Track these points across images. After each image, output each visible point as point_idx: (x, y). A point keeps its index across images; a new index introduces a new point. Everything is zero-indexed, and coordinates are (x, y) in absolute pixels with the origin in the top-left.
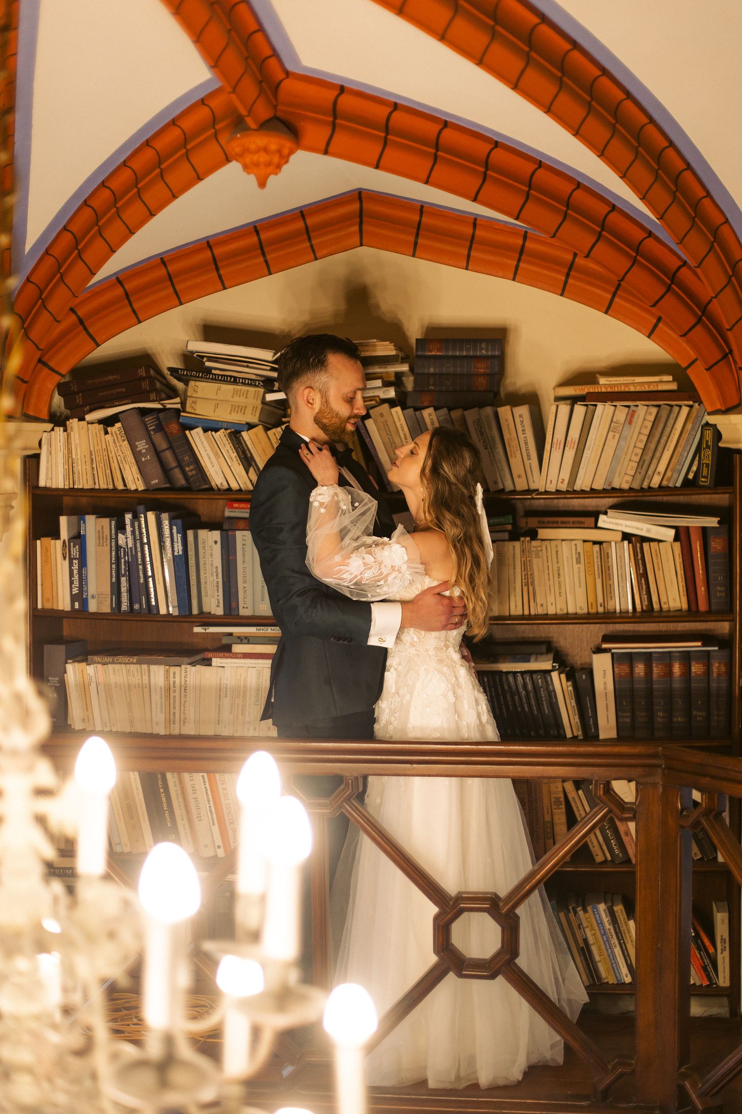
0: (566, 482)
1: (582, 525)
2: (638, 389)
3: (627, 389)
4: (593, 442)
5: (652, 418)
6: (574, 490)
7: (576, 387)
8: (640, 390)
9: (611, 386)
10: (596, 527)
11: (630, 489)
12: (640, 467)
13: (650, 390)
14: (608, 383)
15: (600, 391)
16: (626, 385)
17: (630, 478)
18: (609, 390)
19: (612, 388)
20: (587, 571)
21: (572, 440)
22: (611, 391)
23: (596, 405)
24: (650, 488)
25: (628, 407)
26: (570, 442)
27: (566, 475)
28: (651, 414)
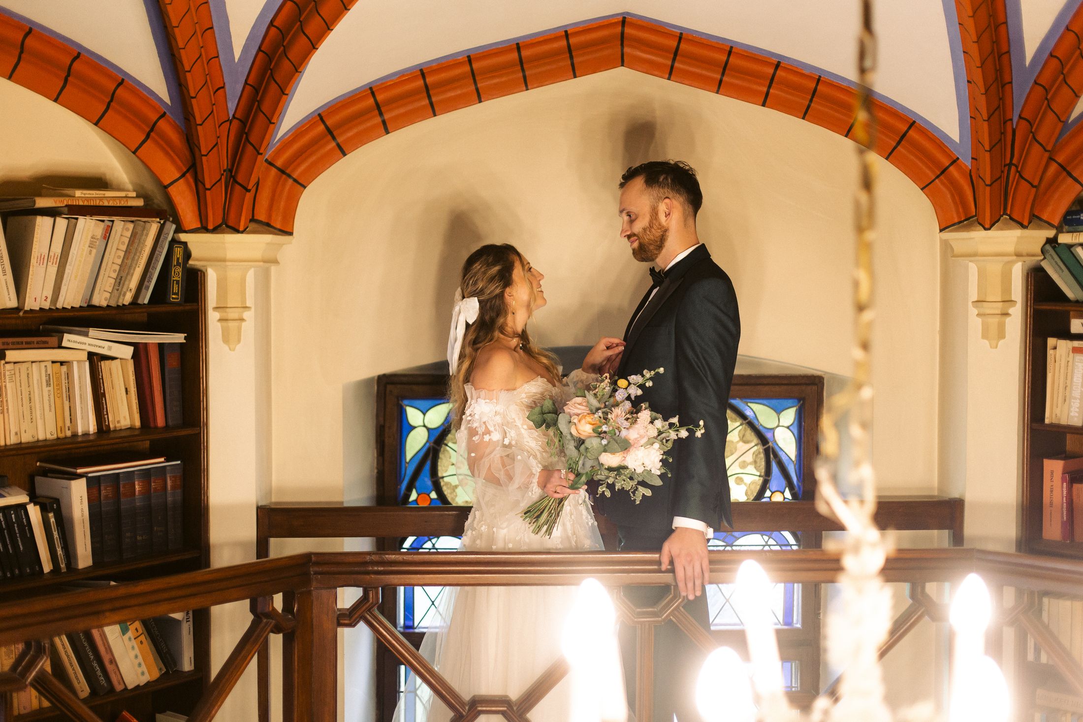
0: (49, 300)
1: (47, 345)
2: (111, 204)
3: (101, 204)
4: (75, 257)
5: (129, 234)
6: (57, 309)
7: (56, 199)
8: (113, 205)
9: (88, 199)
10: (60, 347)
11: (108, 306)
12: (117, 284)
13: (121, 205)
14: (83, 196)
15: (77, 204)
16: (101, 199)
17: (108, 295)
18: (86, 203)
19: (88, 201)
20: (56, 394)
21: (55, 254)
22: (87, 204)
23: (77, 219)
24: (124, 305)
25: (103, 221)
26: (52, 257)
27: (49, 292)
28: (127, 229)
